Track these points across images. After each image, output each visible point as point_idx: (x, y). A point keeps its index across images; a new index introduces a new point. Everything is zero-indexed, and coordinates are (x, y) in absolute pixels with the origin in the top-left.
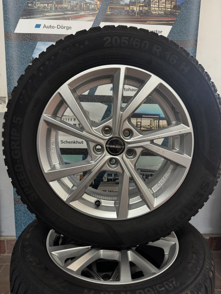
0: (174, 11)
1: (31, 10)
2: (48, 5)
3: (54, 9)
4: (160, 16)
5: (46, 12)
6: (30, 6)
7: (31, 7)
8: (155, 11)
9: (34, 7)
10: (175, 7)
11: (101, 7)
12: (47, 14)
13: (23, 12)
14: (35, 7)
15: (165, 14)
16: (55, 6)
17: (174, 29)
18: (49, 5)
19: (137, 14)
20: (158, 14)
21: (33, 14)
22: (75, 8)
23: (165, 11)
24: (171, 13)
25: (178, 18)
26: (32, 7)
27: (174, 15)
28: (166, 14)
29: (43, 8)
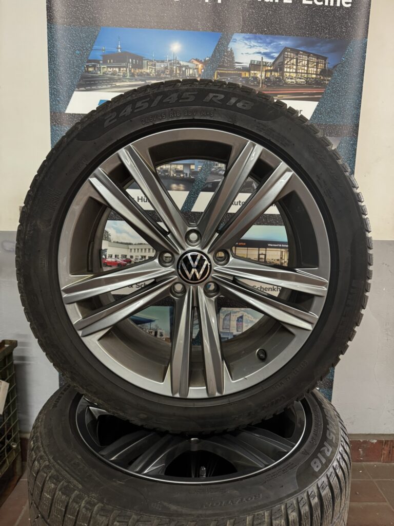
0: (322, 78)
1: (93, 77)
2: (120, 70)
3: (130, 76)
4: (298, 86)
5: (117, 80)
6: (90, 71)
7: (92, 73)
8: (291, 79)
9: (97, 73)
10: (324, 72)
11: (204, 73)
12: (118, 84)
13: (80, 80)
14: (99, 72)
15: (306, 83)
16: (130, 71)
17: (322, 107)
18: (122, 69)
19: (262, 83)
20: (296, 84)
21: (95, 84)
22: (162, 74)
23: (307, 78)
24: (317, 82)
25: (328, 89)
26: (94, 73)
27: (321, 84)
28: (309, 84)
29: (111, 74)
